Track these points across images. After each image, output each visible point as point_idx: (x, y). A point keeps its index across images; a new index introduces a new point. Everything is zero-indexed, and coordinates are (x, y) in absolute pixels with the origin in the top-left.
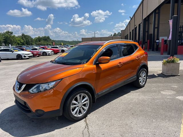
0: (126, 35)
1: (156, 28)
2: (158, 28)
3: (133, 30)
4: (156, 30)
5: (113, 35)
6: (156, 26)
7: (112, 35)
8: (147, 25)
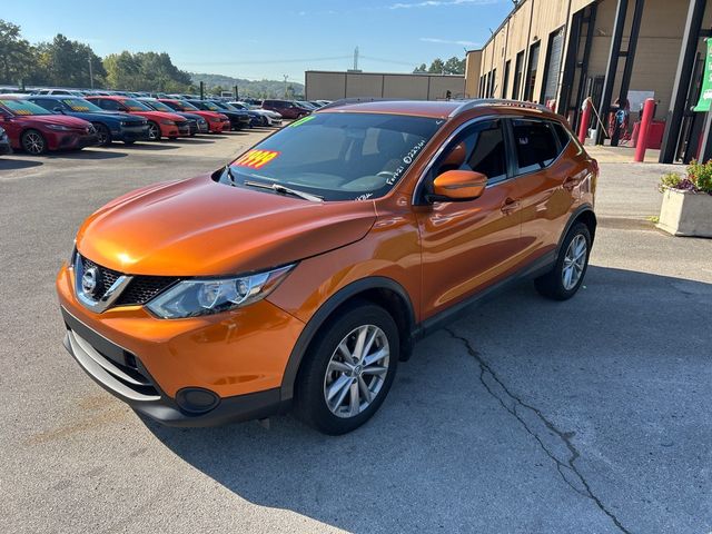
0: (487, 73)
1: (623, 54)
2: (630, 55)
3: (520, 55)
4: (622, 61)
5: (427, 69)
6: (624, 47)
7: (424, 67)
8: (584, 39)
